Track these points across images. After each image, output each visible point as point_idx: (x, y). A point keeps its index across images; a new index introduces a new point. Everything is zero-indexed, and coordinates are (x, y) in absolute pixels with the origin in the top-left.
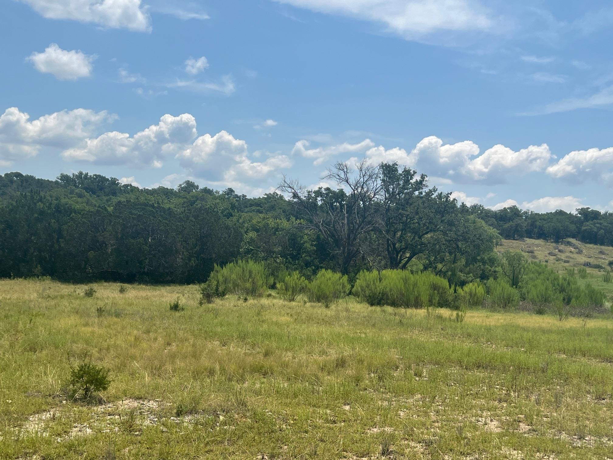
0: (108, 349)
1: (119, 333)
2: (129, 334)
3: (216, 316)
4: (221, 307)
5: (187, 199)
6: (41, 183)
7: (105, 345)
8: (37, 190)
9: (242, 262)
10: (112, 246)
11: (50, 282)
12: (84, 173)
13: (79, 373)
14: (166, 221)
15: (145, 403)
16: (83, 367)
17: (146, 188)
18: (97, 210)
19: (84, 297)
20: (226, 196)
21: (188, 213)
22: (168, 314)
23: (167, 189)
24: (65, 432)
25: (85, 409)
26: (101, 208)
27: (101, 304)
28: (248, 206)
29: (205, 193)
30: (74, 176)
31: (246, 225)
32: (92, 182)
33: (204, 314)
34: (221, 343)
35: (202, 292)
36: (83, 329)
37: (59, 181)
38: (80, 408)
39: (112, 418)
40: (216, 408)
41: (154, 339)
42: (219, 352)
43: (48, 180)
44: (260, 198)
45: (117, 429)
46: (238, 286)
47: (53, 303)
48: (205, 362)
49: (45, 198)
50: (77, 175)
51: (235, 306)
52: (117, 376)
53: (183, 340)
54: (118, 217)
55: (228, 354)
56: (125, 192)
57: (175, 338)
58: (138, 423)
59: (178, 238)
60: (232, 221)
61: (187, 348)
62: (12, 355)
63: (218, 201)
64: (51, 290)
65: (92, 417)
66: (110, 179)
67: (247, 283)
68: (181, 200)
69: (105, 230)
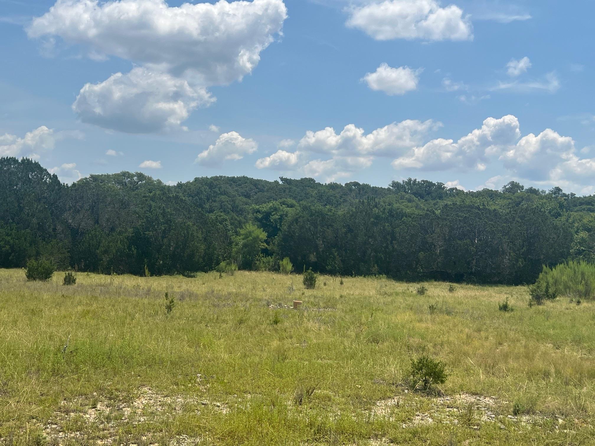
0: (442, 345)
1: (451, 330)
2: (461, 331)
3: (548, 318)
4: (552, 309)
5: (513, 200)
6: (376, 190)
7: (439, 340)
8: (373, 197)
9: (573, 263)
10: (440, 247)
11: (386, 280)
12: (413, 179)
13: (418, 366)
14: (492, 223)
15: (481, 399)
16: (421, 360)
17: (471, 191)
18: (426, 213)
19: (417, 295)
20: (553, 196)
21: (513, 214)
22: (497, 314)
23: (492, 190)
24: (409, 419)
25: (425, 399)
26: (430, 212)
27: (432, 302)
28: (578, 205)
29: (531, 193)
30: (403, 183)
31: (576, 225)
32: (420, 187)
33: (534, 316)
34: (554, 345)
35: (531, 293)
36: (418, 324)
37: (391, 187)
38: (421, 398)
39: (451, 411)
40: (554, 411)
41: (485, 338)
42: (553, 355)
43: (381, 188)
44: (590, 196)
45: (456, 421)
46: (569, 288)
47: (389, 299)
48: (539, 364)
49: (379, 204)
50: (406, 182)
51: (567, 309)
52: (452, 371)
53: (516, 341)
54: (445, 219)
55: (562, 358)
56: (450, 196)
57: (507, 338)
58: (476, 417)
59: (504, 238)
60: (560, 221)
61: (520, 349)
62: (359, 345)
63: (545, 201)
64: (387, 287)
65: (432, 408)
66: (436, 184)
67: (579, 286)
68: (506, 202)
69: (433, 232)
